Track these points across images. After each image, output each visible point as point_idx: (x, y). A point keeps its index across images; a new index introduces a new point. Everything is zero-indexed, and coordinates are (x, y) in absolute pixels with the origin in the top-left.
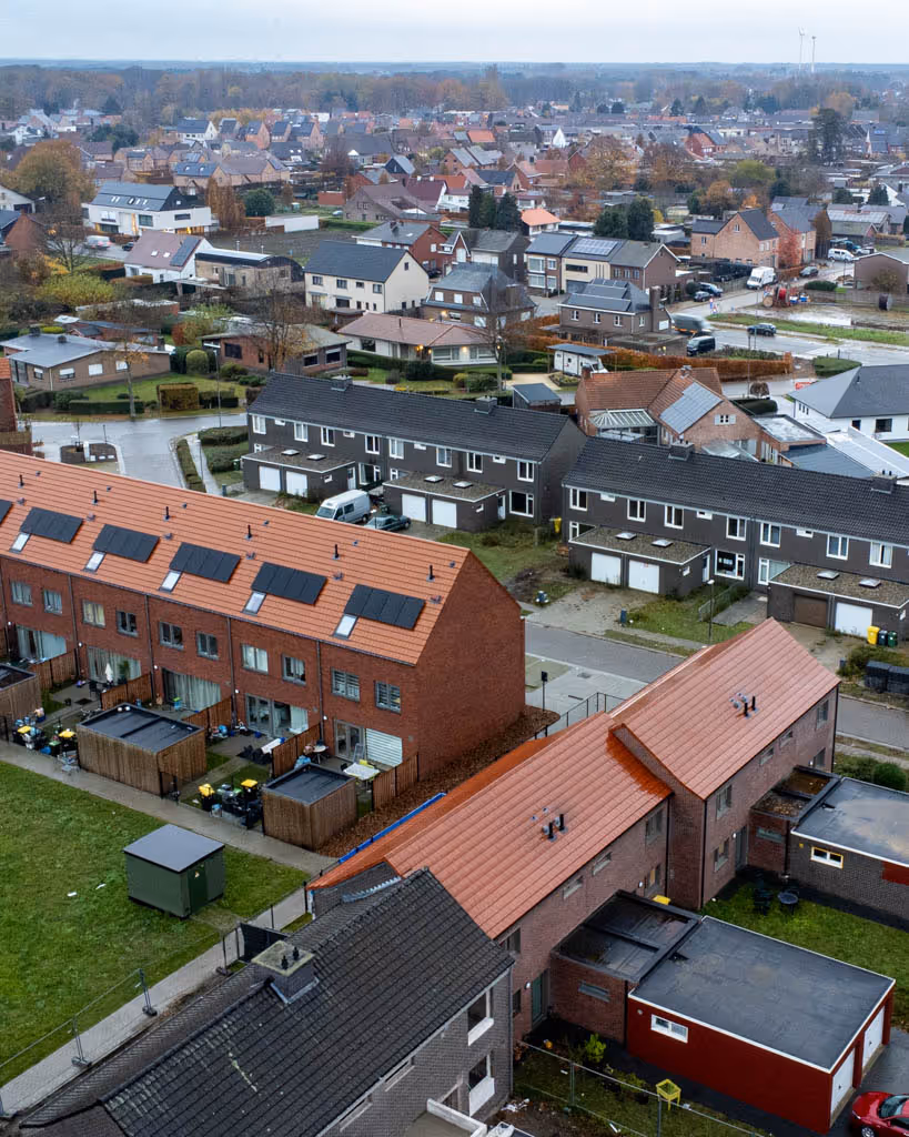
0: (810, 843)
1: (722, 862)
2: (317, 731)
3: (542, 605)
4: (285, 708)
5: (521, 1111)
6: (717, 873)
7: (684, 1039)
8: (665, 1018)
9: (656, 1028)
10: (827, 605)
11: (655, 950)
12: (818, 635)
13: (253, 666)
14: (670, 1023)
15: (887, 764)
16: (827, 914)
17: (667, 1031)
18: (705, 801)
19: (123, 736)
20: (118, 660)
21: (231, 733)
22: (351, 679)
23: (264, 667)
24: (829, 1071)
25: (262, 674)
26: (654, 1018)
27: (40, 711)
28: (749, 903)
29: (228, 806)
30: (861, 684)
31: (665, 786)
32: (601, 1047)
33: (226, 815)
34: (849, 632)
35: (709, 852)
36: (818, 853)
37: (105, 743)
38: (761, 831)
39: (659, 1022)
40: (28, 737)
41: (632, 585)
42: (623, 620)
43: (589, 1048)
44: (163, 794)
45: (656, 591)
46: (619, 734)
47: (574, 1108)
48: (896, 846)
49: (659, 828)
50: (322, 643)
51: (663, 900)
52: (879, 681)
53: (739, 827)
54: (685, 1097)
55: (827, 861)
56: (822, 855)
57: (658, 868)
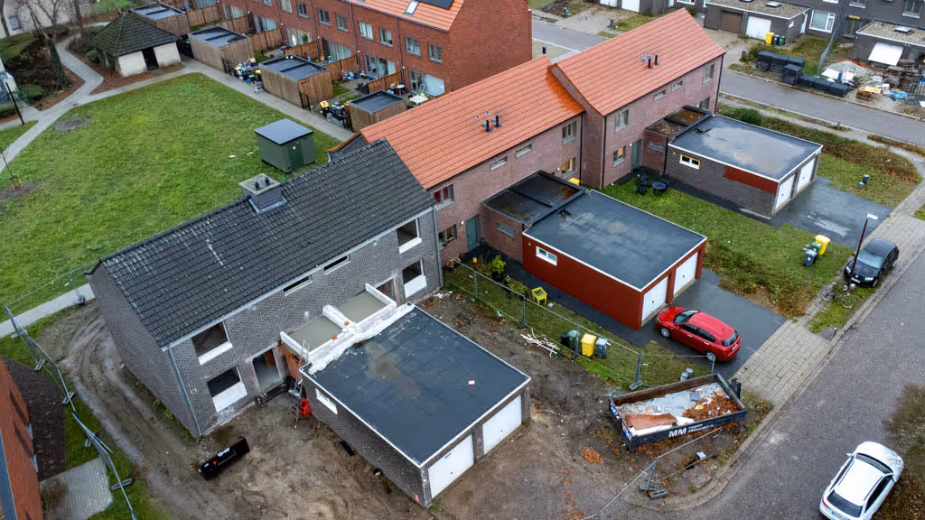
0: (679, 152)
1: (621, 161)
2: (400, 76)
3: (565, 16)
4: (384, 62)
5: (444, 299)
6: (615, 168)
7: (555, 263)
8: (544, 249)
9: (539, 255)
10: (742, 17)
11: (550, 207)
12: (734, 37)
13: (365, 35)
14: (547, 253)
15: (752, 110)
16: (684, 198)
17: (546, 258)
18: (605, 117)
19: (282, 71)
20: (301, 33)
21: (356, 77)
22: (416, 43)
23: (371, 36)
24: (640, 291)
25: (370, 40)
26: (538, 249)
27: (253, 60)
28: (635, 188)
29: (335, 115)
30: (754, 66)
31: (581, 106)
32: (502, 264)
33: (334, 119)
34: (754, 36)
35: (609, 152)
36: (684, 159)
37: (273, 75)
38: (651, 144)
39: (541, 251)
40: (239, 73)
41: (623, 7)
42: (612, 26)
43: (494, 262)
44: (303, 107)
45: (637, 10)
46: (554, 71)
47: (477, 300)
48: (737, 156)
49: (575, 133)
50: (399, 19)
51: (575, 181)
52: (765, 65)
53: (636, 140)
54: (550, 298)
55: (690, 164)
56: (687, 160)
57: (574, 159)
